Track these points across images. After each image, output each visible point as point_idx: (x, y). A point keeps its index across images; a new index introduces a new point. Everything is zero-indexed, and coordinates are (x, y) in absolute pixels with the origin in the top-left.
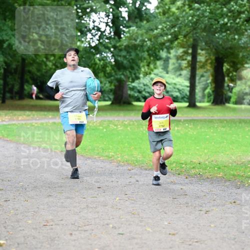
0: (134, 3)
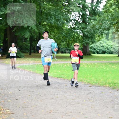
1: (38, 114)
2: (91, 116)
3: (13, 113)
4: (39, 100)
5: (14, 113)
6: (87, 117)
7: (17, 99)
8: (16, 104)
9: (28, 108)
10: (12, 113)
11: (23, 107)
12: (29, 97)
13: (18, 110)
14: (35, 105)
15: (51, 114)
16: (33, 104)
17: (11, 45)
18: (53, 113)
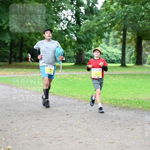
0: (88, 4)
1: (20, 139)
2: (86, 141)
4: (21, 121)
6: (81, 143)
9: (7, 131)
12: (8, 117)
14: (16, 127)
15: (37, 138)
16: (14, 126)
18: (39, 138)
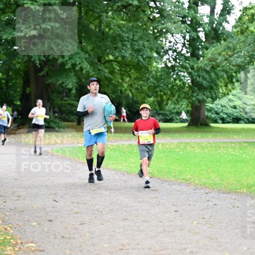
1: (96, 252)
3: (42, 249)
4: (98, 222)
5: (44, 251)
7: (50, 219)
8: (48, 230)
9: (73, 239)
10: (41, 251)
11: (63, 237)
12: (75, 215)
13: (53, 243)
14: (89, 232)
15: (124, 251)
16: (85, 230)
17: (36, 102)
18: (127, 251)
